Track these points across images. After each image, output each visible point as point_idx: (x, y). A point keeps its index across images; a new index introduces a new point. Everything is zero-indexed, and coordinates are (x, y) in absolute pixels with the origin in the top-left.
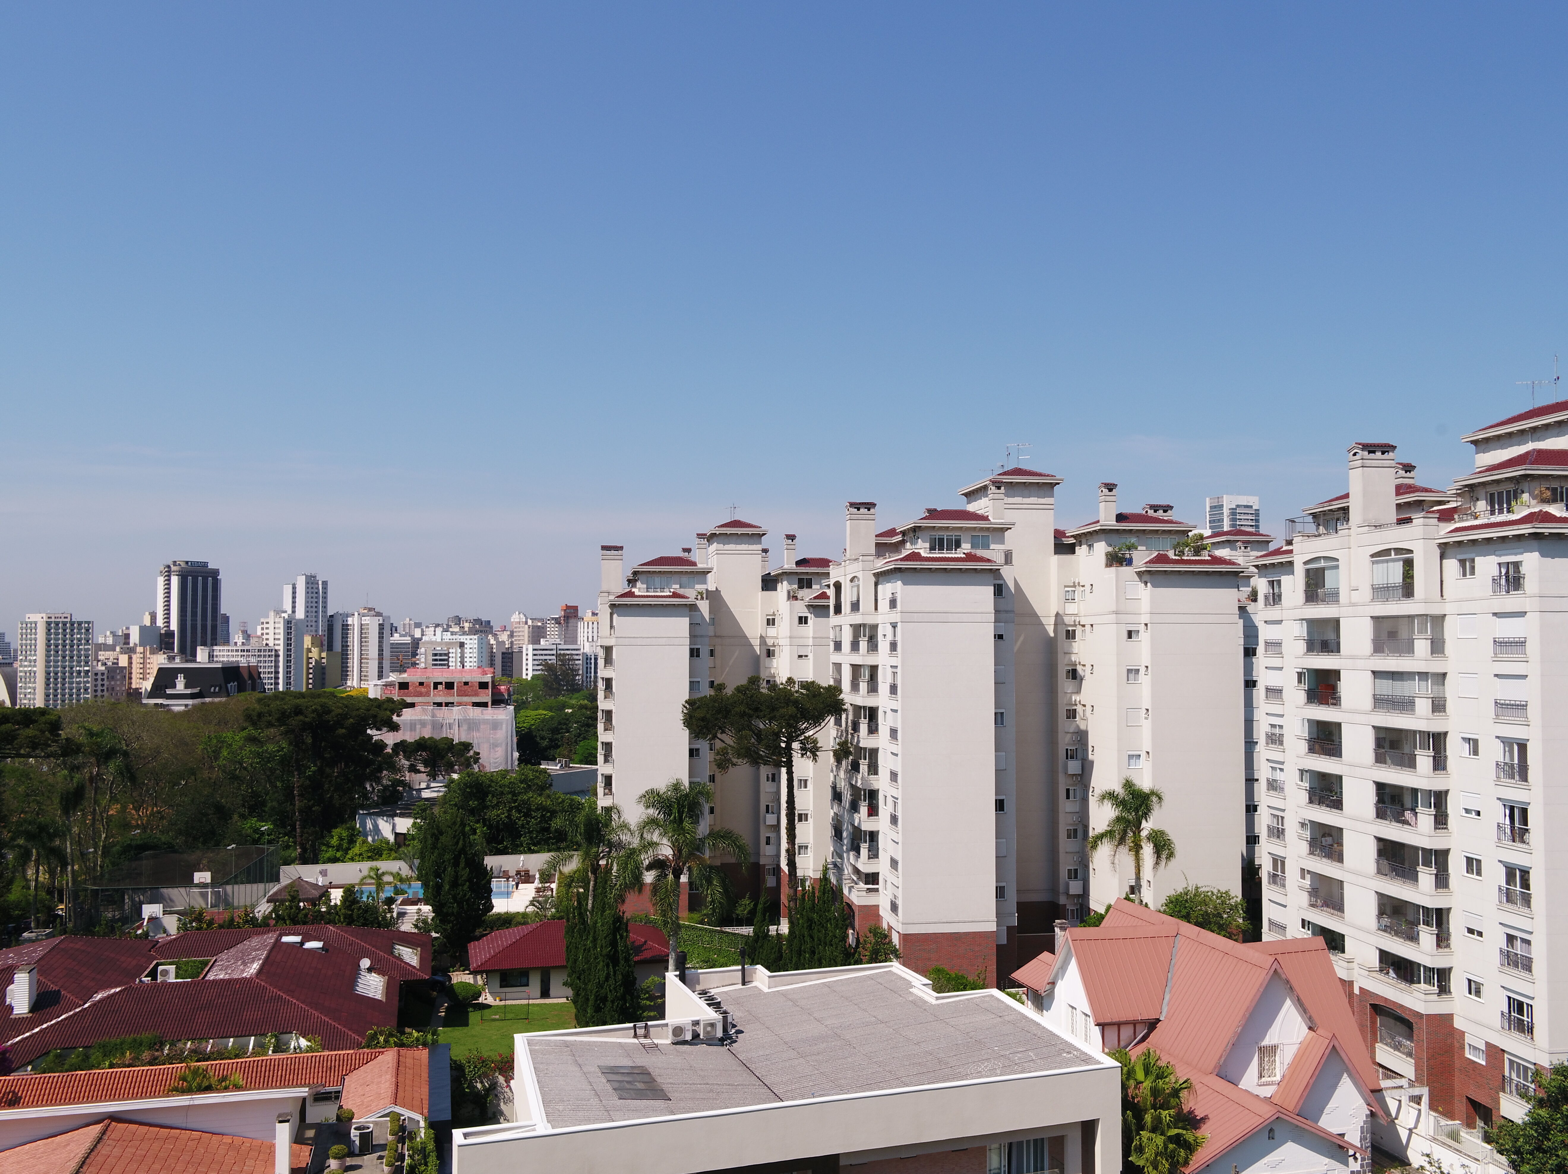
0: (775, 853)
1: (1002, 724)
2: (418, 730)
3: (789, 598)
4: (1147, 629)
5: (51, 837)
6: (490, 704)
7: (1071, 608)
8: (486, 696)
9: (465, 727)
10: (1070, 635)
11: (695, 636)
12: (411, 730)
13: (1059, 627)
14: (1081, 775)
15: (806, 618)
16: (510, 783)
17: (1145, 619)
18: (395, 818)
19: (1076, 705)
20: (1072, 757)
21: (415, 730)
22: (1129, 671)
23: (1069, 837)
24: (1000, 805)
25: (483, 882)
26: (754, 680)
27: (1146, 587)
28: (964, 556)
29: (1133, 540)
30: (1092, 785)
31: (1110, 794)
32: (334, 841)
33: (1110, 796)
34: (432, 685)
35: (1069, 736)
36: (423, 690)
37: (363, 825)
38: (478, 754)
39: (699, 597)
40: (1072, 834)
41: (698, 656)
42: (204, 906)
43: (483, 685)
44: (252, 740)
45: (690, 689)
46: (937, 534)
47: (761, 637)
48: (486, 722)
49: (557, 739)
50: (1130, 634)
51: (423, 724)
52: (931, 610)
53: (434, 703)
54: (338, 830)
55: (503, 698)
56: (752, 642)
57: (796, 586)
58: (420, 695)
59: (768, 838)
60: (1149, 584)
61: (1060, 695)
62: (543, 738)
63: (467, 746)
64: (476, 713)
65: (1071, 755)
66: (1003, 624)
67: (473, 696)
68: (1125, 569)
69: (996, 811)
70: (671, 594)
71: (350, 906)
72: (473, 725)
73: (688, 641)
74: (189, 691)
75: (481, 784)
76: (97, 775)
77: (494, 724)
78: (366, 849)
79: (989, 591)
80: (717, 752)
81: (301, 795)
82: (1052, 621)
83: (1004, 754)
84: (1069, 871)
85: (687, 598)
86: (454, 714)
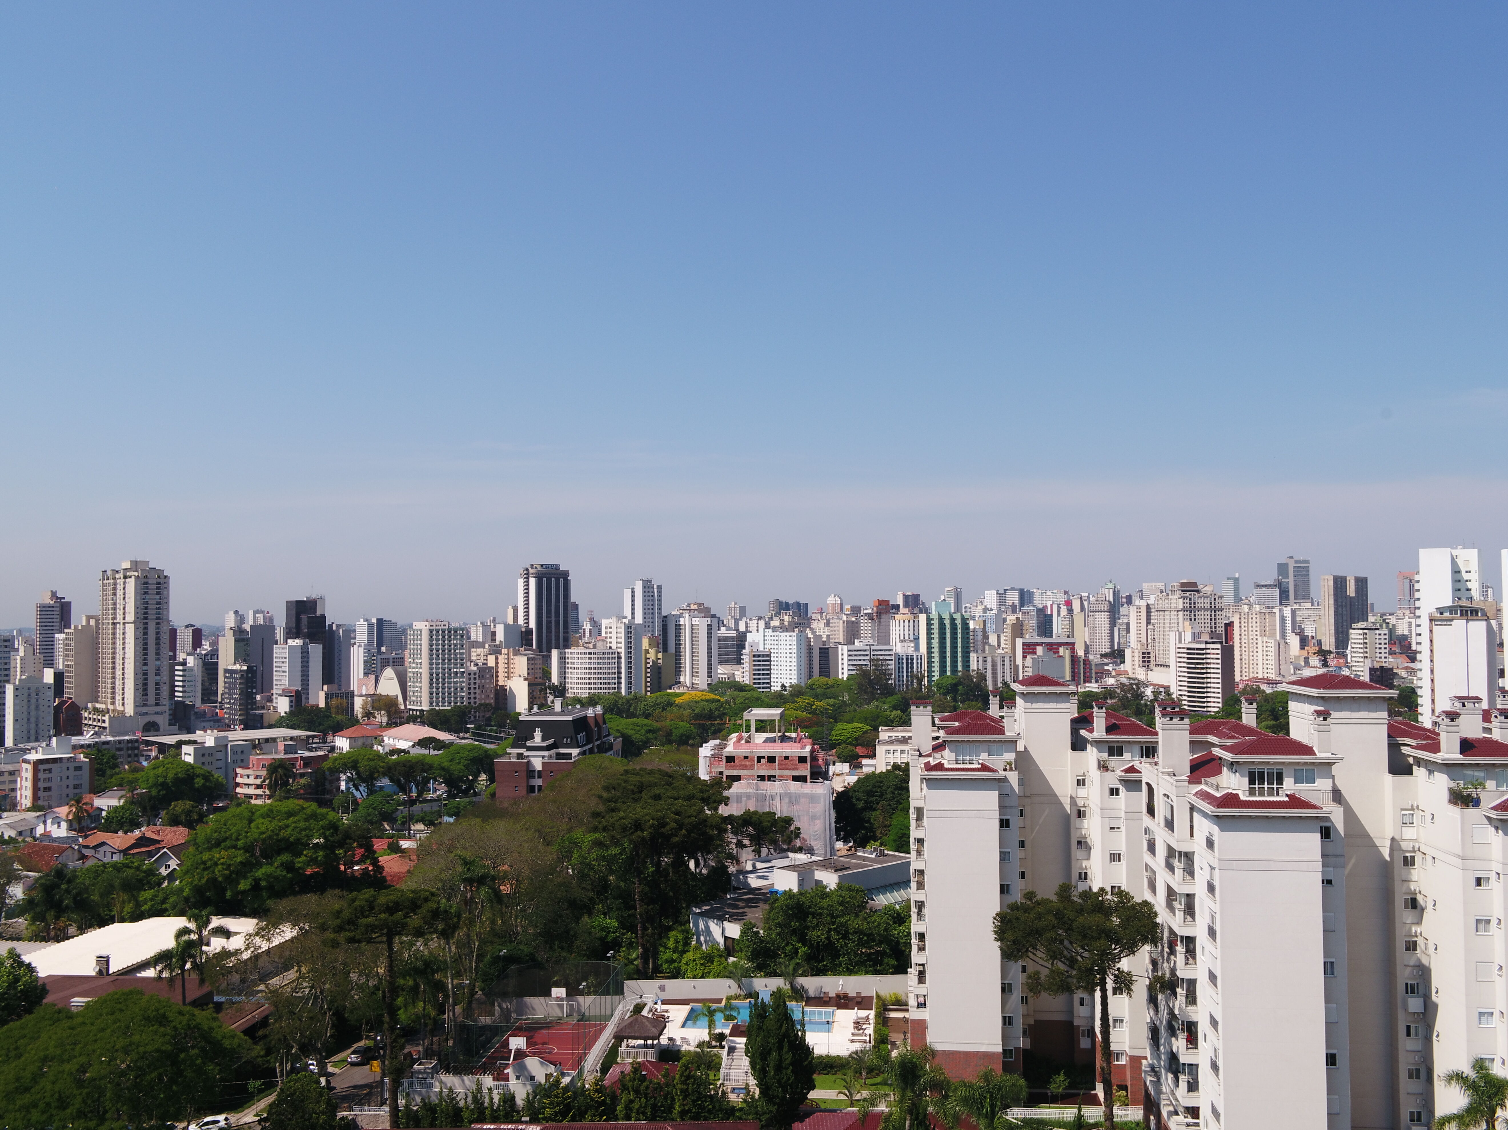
1: (1333, 974)
2: (744, 803)
3: (1099, 768)
4: (1499, 878)
6: (809, 777)
7: (1409, 833)
8: (805, 770)
9: (786, 801)
10: (1409, 862)
11: (1005, 807)
12: (737, 802)
13: (1396, 853)
14: (1424, 1014)
15: (1117, 789)
17: (1497, 867)
18: (724, 923)
19: (1417, 936)
20: (1413, 992)
21: (741, 802)
22: (1478, 921)
23: (1411, 1077)
24: (1331, 1060)
25: (805, 1063)
26: (1065, 890)
27: (1497, 832)
28: (1287, 799)
29: (1479, 774)
30: (1436, 1028)
31: (1458, 1074)
32: (671, 944)
33: (1457, 1077)
34: (756, 759)
35: (1409, 970)
36: (748, 763)
37: (696, 925)
38: (799, 829)
39: (1008, 767)
40: (1414, 1074)
41: (1008, 826)
42: (560, 1017)
43: (802, 760)
44: (599, 844)
45: (1001, 860)
46: (1257, 769)
47: (1071, 797)
48: (806, 796)
49: (871, 802)
50: (1479, 882)
51: (748, 796)
52: (1252, 858)
53: (758, 776)
54: (674, 933)
55: (820, 770)
56: (1062, 800)
57: (1106, 754)
58: (745, 768)
59: (1082, 1000)
60: (1500, 832)
61: (1398, 925)
62: (858, 799)
63: (788, 821)
64: (795, 787)
65: (1411, 989)
66: (1331, 869)
67: (793, 769)
68: (1471, 811)
69: (1327, 1065)
70: (980, 766)
72: (793, 799)
73: (997, 814)
74: (545, 744)
76: (471, 898)
77: (813, 798)
78: (699, 956)
79: (1316, 838)
80: (1029, 977)
81: (641, 900)
82: (1388, 843)
83: (1335, 1005)
84: (1412, 1113)
85: (995, 771)
86: (775, 788)
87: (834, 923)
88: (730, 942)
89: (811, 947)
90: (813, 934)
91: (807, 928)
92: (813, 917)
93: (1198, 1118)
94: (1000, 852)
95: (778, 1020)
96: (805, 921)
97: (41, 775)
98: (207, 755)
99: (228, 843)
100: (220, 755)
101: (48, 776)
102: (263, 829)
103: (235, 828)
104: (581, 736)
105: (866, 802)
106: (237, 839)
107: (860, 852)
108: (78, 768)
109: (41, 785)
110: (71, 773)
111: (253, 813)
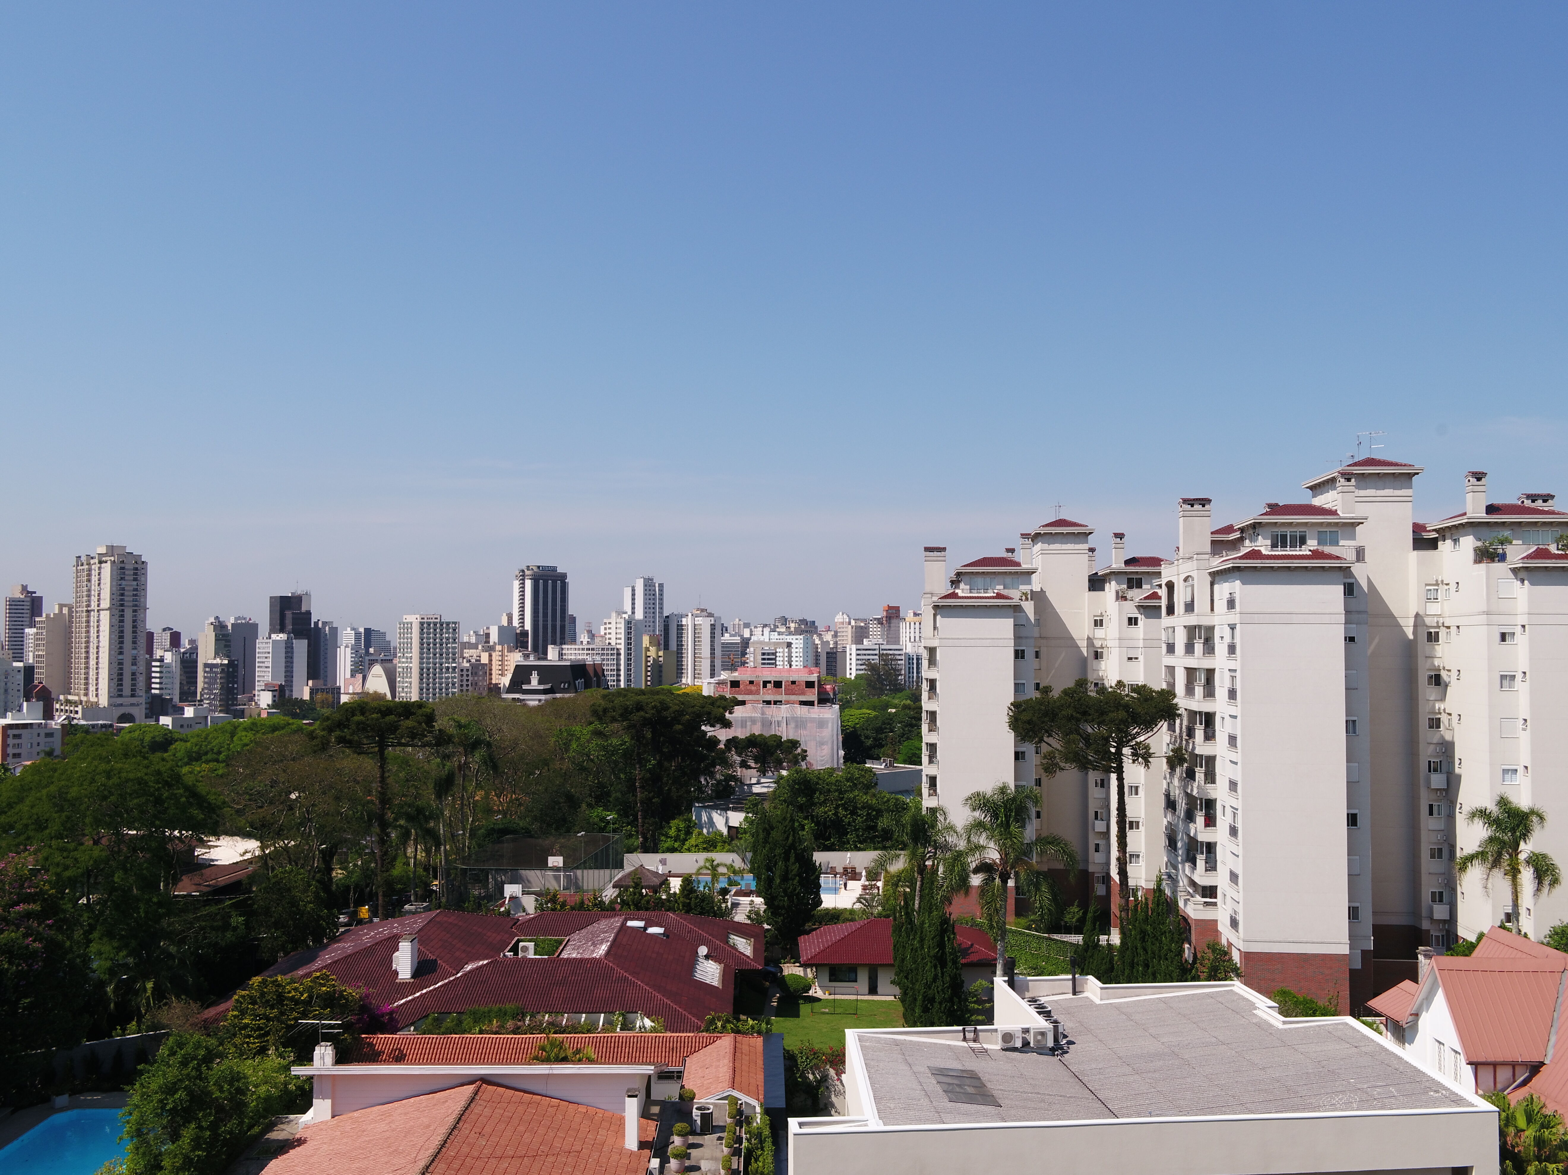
0: (1104, 861)
1: (1355, 733)
2: (748, 727)
3: (1117, 598)
4: (1524, 631)
5: (427, 819)
6: (816, 703)
7: (1433, 609)
8: (812, 695)
9: (792, 725)
10: (1433, 638)
11: (1020, 638)
12: (742, 727)
13: (1419, 629)
14: (1447, 790)
15: (1136, 619)
16: (837, 781)
17: (1522, 620)
18: (729, 812)
19: (1440, 713)
20: (1435, 770)
21: (746, 727)
22: (1503, 677)
23: (1432, 857)
24: (1352, 820)
25: (812, 878)
26: (1082, 683)
27: (1523, 585)
28: (1310, 553)
29: (1507, 533)
30: (1459, 801)
31: (1481, 811)
32: (672, 832)
33: (1482, 814)
34: (762, 683)
35: (1432, 747)
36: (753, 688)
37: (699, 817)
38: (806, 751)
39: (1024, 598)
40: (1436, 854)
41: (1023, 657)
42: (557, 888)
43: (810, 685)
44: (598, 734)
45: (1015, 692)
46: (1280, 531)
47: (1089, 638)
48: (812, 720)
49: (881, 739)
50: (1503, 637)
51: (753, 721)
52: (1273, 611)
53: (764, 701)
54: (676, 821)
55: (829, 697)
56: (1079, 643)
57: (1125, 586)
58: (750, 693)
59: (1097, 845)
60: (1526, 582)
61: (1421, 702)
62: (867, 737)
63: (794, 744)
64: (803, 711)
65: (1433, 768)
66: (1355, 626)
67: (800, 694)
68: (1497, 566)
69: (1348, 825)
70: (995, 595)
71: (689, 895)
72: (800, 723)
73: (1012, 643)
74: (541, 687)
75: (809, 782)
76: (465, 763)
77: (821, 724)
78: (701, 840)
79: (1338, 590)
80: (1044, 757)
81: (642, 787)
82: (1411, 622)
83: (1357, 764)
84: (1433, 893)
85: (1011, 599)
86: (782, 712)
87: (842, 799)
88: (733, 830)
89: (817, 824)
90: (820, 811)
91: (814, 804)
92: (821, 793)
93: (1216, 898)
94: (1015, 684)
96: (812, 797)
97: (10, 741)
101: (17, 741)
104: (580, 682)
105: (875, 739)
107: (870, 763)
108: (50, 735)
109: (10, 751)
110: (42, 739)
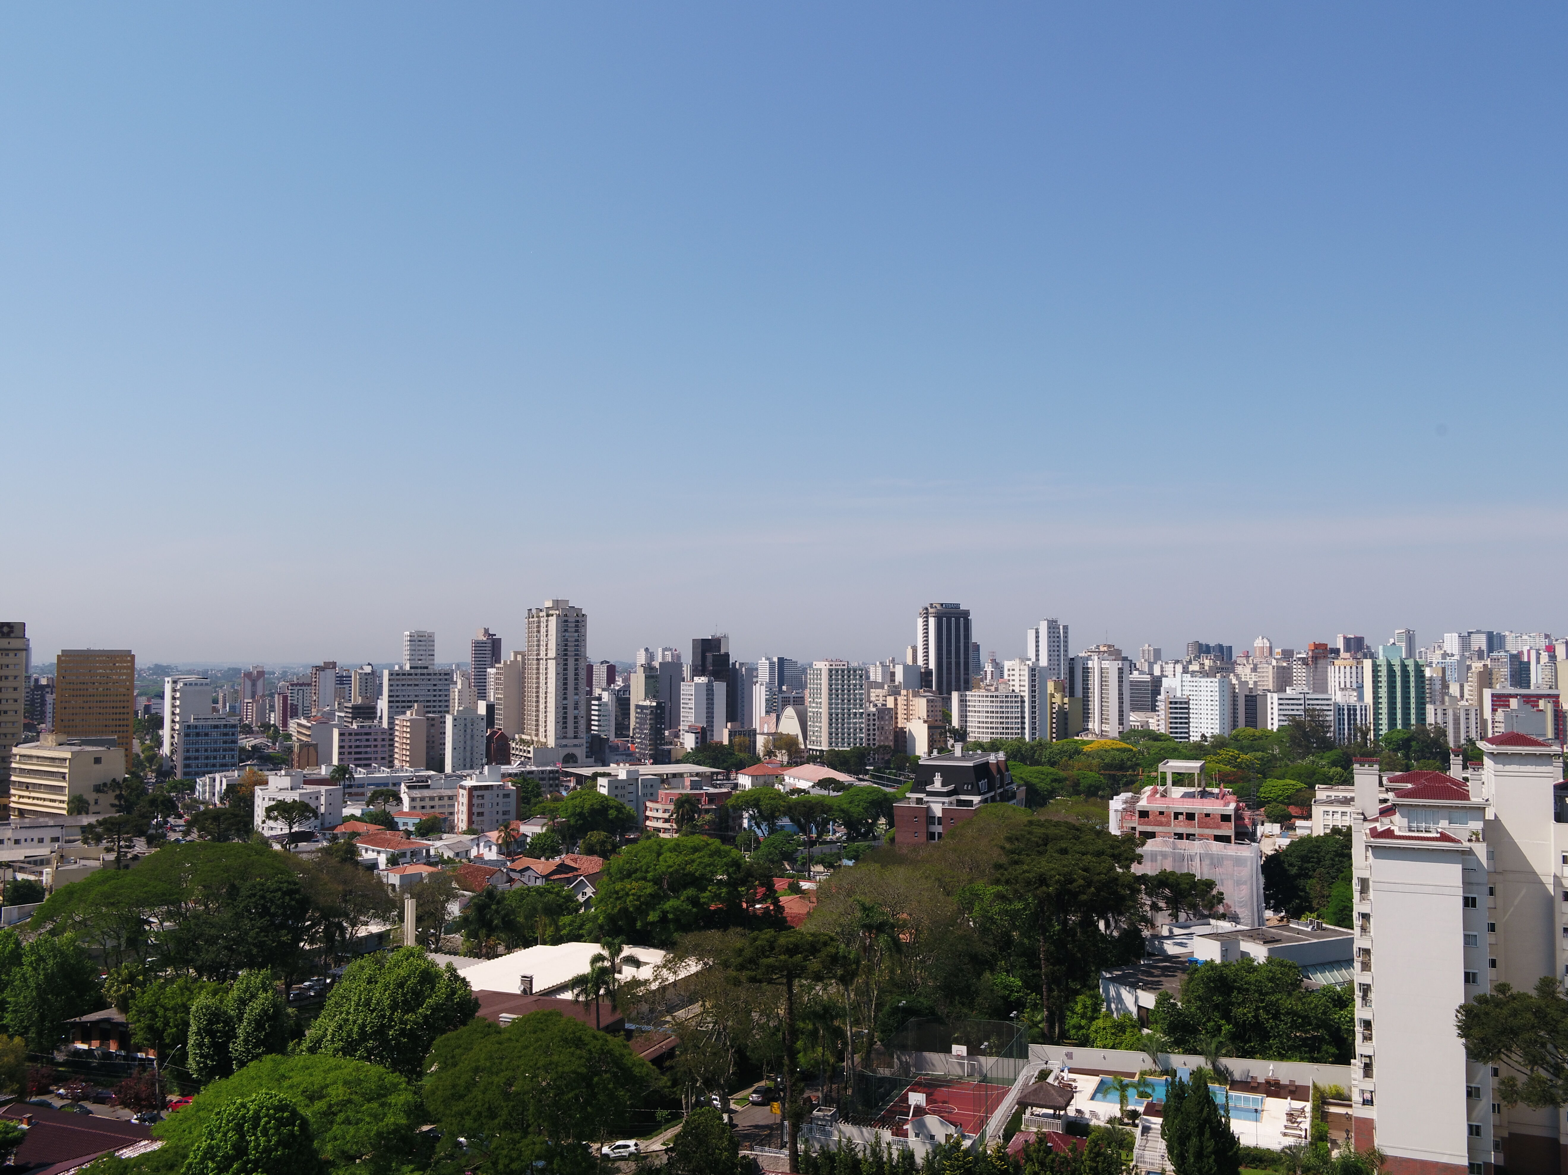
2: (1159, 862)
5: (833, 1018)
6: (1233, 838)
8: (1229, 830)
9: (1207, 862)
11: (1470, 883)
12: (1152, 861)
18: (1138, 991)
21: (1156, 861)
26: (1548, 985)
32: (1079, 1008)
34: (1173, 815)
36: (1163, 819)
37: (1107, 991)
38: (1222, 894)
39: (1474, 838)
41: (1474, 905)
42: (961, 1074)
43: (1225, 818)
47: (1555, 876)
48: (1230, 858)
51: (1164, 855)
53: (1175, 834)
54: (1082, 997)
55: (1246, 830)
56: (1544, 879)
58: (1160, 824)
63: (1209, 884)
64: (1217, 847)
67: (1215, 828)
70: (1438, 835)
72: (1216, 861)
73: (1460, 892)
74: (945, 789)
77: (1238, 861)
78: (1110, 1024)
80: (1502, 1083)
81: (1047, 960)
85: (1458, 841)
86: (1195, 847)
87: (1262, 1001)
88: (1143, 1012)
89: (1236, 1025)
90: (1238, 1012)
91: (1232, 1004)
92: (1239, 993)
94: (1465, 935)
95: (1199, 1103)
96: (1229, 996)
98: (619, 787)
99: (638, 875)
100: (631, 789)
101: (481, 801)
102: (670, 863)
103: (645, 860)
104: (983, 783)
105: (1300, 868)
106: (647, 872)
107: (1294, 924)
108: (506, 796)
109: (475, 810)
111: (661, 847)
